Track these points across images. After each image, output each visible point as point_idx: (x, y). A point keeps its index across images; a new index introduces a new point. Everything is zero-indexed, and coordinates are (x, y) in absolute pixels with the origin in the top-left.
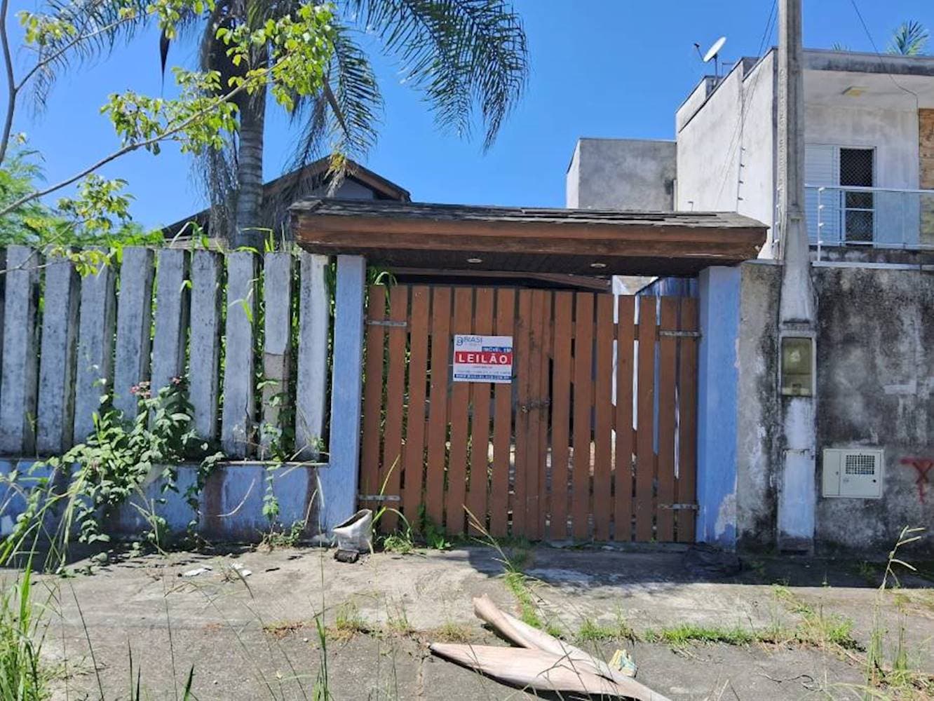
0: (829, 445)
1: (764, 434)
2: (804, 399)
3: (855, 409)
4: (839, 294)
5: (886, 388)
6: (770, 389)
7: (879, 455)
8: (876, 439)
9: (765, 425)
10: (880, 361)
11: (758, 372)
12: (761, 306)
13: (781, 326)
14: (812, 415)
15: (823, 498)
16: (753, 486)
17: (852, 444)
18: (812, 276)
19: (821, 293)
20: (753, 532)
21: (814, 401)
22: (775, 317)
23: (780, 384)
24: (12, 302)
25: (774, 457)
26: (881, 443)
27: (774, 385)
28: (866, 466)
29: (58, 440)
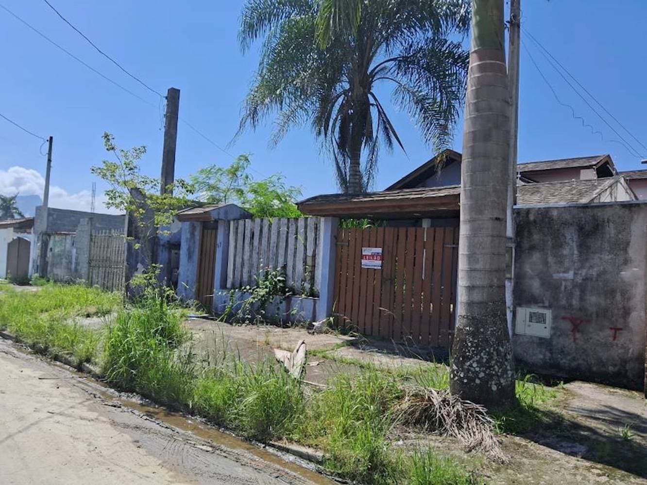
0: (520, 305)
2: (507, 280)
3: (535, 286)
4: (528, 223)
5: (554, 275)
7: (548, 314)
8: (547, 304)
10: (550, 259)
15: (515, 334)
17: (532, 306)
18: (514, 214)
19: (518, 222)
21: (512, 281)
26: (550, 307)
28: (541, 319)
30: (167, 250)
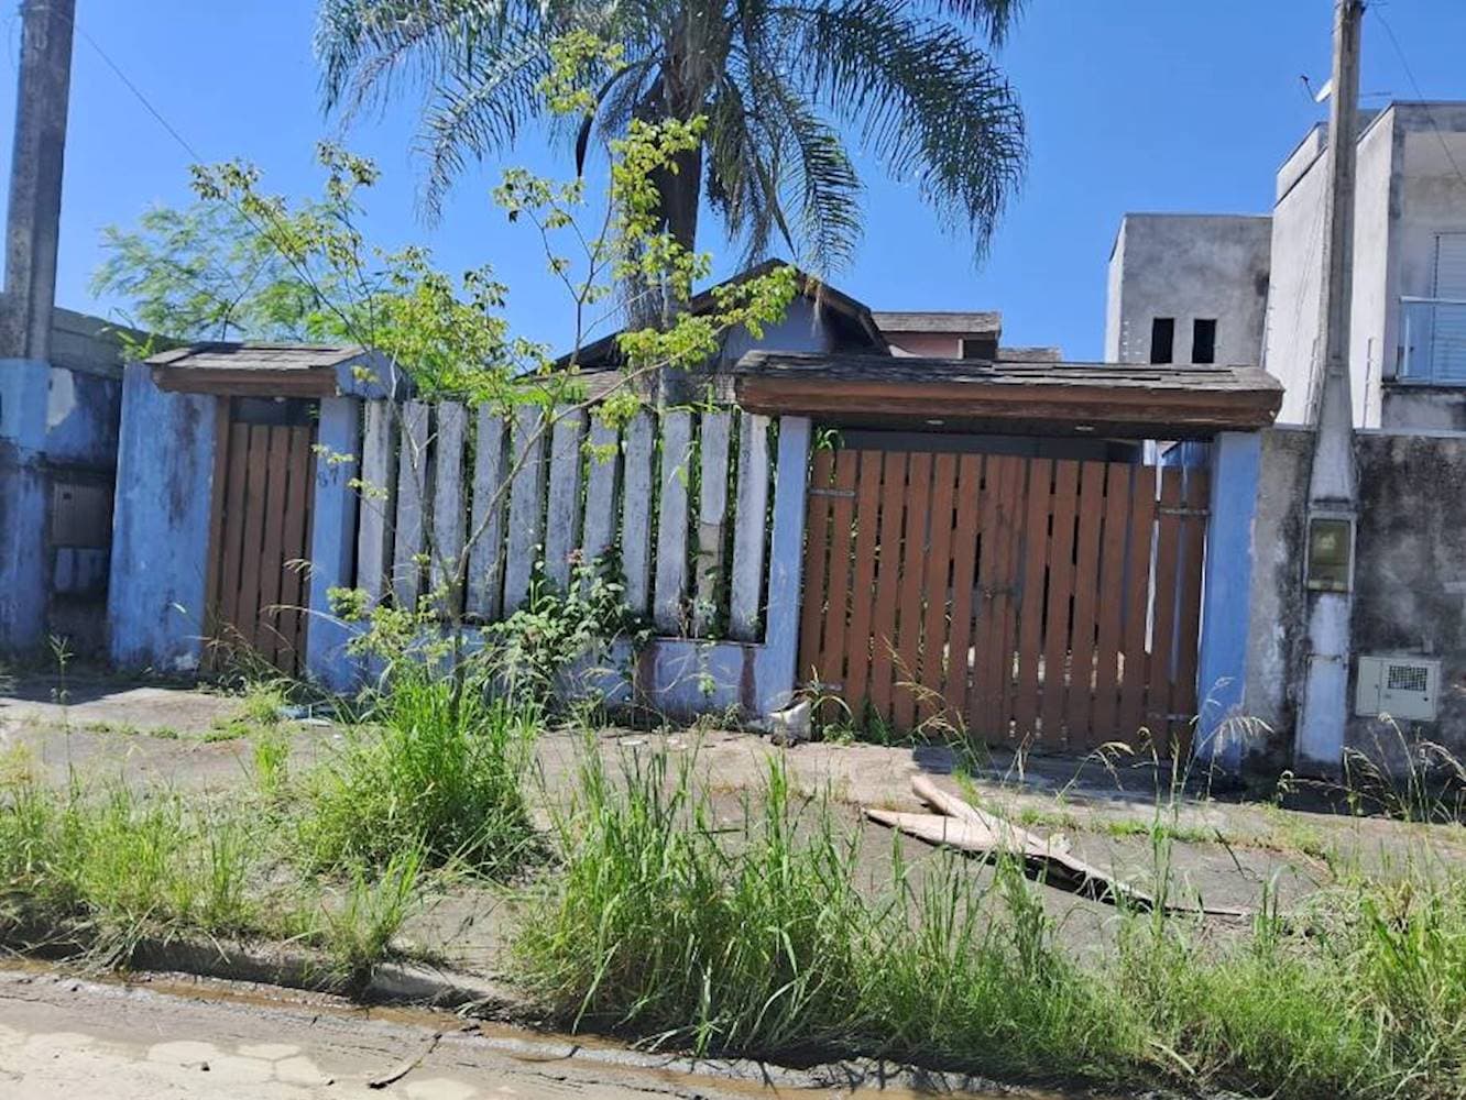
0: (1368, 652)
1: (1283, 636)
2: (1336, 596)
3: (1404, 610)
4: (1390, 468)
5: (1446, 585)
6: (1292, 581)
7: (1433, 668)
8: (1430, 647)
9: (1285, 624)
10: (1440, 552)
11: (1277, 560)
12: (1286, 480)
13: (1310, 505)
14: (1346, 616)
15: (1358, 717)
16: (1265, 697)
17: (1397, 652)
18: (1354, 446)
19: (1365, 464)
20: (1263, 752)
21: (1350, 598)
22: (1303, 495)
23: (1306, 575)
24: (443, 461)
25: (1295, 663)
26: (1437, 654)
27: (1298, 577)
28: (1416, 681)
29: (489, 608)
30: (40, 482)
